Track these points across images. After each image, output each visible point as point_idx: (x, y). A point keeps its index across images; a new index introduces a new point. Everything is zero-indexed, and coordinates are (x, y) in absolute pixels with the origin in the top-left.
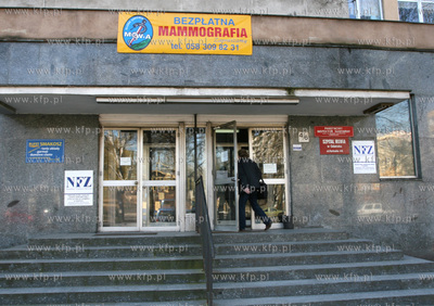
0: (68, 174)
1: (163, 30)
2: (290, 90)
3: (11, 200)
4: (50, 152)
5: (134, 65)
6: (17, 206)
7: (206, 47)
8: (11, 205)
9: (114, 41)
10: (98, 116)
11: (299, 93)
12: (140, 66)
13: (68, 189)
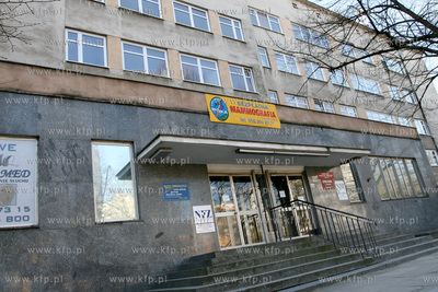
0: (195, 208)
1: (233, 109)
2: (328, 148)
3: (157, 232)
4: (180, 192)
5: (221, 130)
6: (163, 237)
7: (259, 122)
8: (157, 236)
9: (208, 114)
10: (205, 166)
11: (332, 150)
12: (225, 132)
13: (197, 220)
